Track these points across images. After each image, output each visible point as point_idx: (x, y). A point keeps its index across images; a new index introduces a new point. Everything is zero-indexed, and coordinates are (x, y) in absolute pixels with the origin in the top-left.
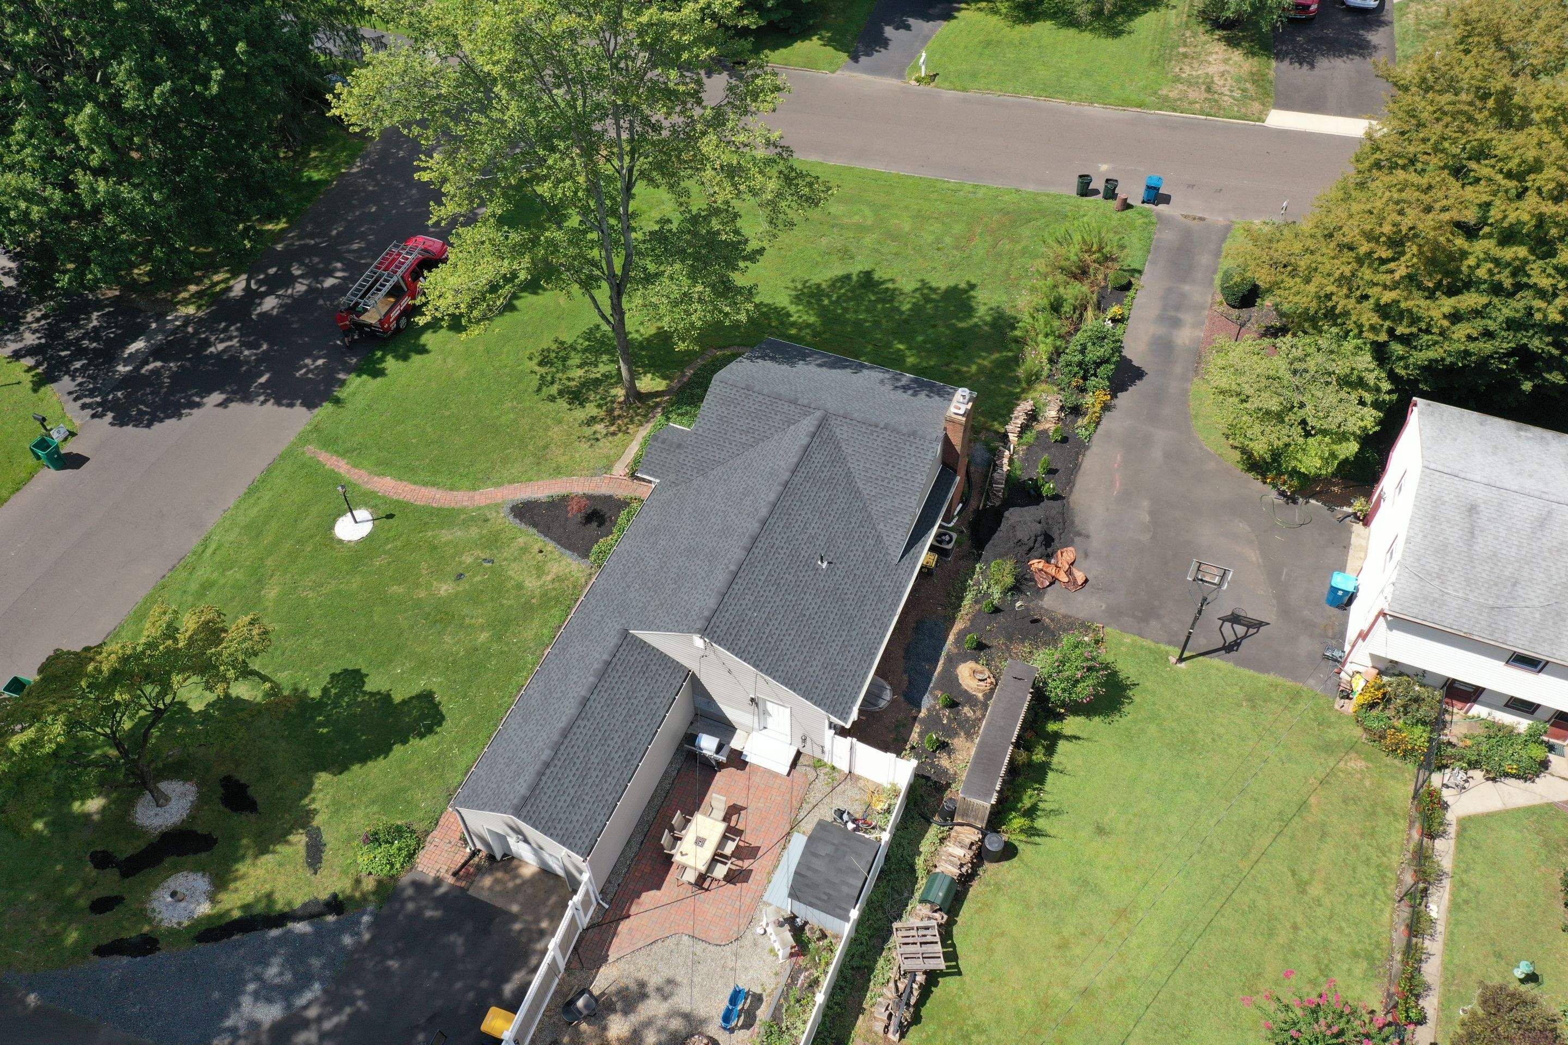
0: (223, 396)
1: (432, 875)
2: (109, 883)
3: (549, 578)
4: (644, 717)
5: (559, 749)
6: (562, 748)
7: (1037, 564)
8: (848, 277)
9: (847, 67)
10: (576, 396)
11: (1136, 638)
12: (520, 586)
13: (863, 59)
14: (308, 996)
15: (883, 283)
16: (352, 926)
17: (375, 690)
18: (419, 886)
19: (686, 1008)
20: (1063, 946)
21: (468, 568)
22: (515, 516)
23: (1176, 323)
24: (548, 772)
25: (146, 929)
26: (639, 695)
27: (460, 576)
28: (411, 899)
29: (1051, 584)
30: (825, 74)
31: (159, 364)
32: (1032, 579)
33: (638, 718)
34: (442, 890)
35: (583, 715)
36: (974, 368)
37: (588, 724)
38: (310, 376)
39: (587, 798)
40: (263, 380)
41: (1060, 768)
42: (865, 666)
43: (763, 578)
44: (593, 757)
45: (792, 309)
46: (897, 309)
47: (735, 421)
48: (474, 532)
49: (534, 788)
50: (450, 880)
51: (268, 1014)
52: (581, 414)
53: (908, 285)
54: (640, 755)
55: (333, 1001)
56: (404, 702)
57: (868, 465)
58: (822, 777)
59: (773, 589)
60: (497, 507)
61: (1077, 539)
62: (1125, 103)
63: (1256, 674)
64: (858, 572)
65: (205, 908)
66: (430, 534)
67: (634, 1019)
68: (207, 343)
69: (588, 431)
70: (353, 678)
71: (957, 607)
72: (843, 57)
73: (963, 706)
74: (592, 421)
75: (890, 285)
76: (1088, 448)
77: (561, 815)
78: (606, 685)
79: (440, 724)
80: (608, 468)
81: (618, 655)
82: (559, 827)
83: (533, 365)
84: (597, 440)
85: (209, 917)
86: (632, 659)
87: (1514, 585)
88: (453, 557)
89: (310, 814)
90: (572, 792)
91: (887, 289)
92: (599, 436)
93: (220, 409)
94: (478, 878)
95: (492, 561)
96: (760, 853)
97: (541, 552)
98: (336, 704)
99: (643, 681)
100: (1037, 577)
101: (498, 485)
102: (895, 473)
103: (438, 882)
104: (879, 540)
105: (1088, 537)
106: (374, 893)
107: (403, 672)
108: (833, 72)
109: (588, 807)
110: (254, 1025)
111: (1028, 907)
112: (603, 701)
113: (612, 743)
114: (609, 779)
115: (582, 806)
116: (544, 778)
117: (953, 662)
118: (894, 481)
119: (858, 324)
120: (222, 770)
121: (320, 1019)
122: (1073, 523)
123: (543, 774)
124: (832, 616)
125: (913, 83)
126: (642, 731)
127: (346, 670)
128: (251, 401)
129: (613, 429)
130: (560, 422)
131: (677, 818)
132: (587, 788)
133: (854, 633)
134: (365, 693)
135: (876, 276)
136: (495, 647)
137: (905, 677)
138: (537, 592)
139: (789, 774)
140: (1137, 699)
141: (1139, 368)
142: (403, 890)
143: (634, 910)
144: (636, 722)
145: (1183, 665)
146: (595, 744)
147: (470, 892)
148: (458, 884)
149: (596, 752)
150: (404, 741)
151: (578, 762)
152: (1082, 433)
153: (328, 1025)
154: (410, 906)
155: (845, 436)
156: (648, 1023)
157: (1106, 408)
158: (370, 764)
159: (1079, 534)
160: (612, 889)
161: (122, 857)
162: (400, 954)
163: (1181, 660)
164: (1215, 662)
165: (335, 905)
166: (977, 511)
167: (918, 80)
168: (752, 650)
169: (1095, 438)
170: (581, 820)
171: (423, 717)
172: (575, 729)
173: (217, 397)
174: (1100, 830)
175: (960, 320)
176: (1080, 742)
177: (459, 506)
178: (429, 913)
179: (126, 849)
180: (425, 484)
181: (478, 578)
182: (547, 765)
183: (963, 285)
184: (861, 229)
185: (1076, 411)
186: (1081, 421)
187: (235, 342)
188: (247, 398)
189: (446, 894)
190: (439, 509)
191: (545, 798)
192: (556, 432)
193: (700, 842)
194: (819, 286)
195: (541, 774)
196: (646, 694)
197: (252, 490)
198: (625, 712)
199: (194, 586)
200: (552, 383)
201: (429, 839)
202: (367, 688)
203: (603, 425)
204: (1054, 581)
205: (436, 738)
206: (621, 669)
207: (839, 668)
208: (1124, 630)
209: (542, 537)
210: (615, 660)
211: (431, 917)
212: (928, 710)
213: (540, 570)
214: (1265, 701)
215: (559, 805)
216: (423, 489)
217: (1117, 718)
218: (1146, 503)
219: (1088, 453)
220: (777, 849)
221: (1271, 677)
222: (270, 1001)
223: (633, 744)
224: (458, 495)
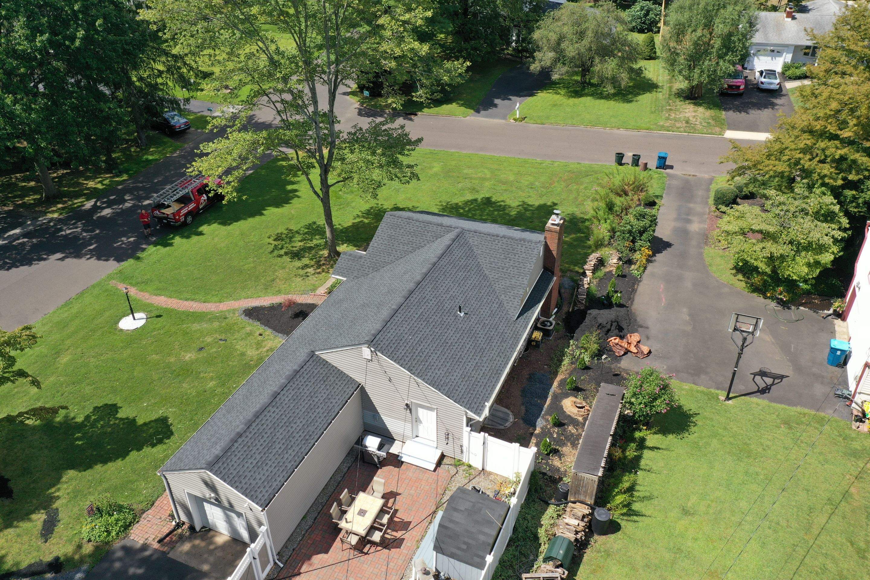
0: (63, 255)
1: (141, 542)
3: (265, 350)
4: (322, 411)
5: (251, 425)
6: (254, 425)
7: (614, 340)
8: (476, 200)
9: (473, 115)
10: (296, 255)
11: (693, 385)
12: (243, 354)
13: (482, 112)
15: (498, 202)
17: (124, 417)
18: (128, 550)
21: (208, 344)
22: (246, 315)
23: (689, 221)
24: (240, 440)
26: (320, 396)
27: (201, 349)
28: (120, 559)
29: (625, 354)
30: (460, 118)
31: (26, 240)
32: (611, 351)
33: (317, 411)
34: (147, 553)
35: (274, 404)
37: (277, 411)
38: (123, 246)
39: (270, 463)
40: (92, 247)
41: (647, 468)
42: (494, 380)
43: (417, 316)
44: (278, 434)
46: (508, 214)
47: (400, 238)
48: (216, 324)
49: (226, 451)
50: (156, 545)
52: (298, 263)
53: (514, 203)
54: (316, 437)
56: (145, 424)
57: (492, 260)
58: (461, 472)
59: (424, 324)
60: (234, 311)
61: (640, 329)
62: (638, 129)
63: (787, 407)
64: (487, 322)
66: (185, 326)
68: (60, 230)
69: (301, 272)
70: (110, 409)
71: (559, 366)
72: (471, 110)
73: (568, 426)
74: (306, 266)
75: (502, 204)
76: (640, 281)
77: (246, 473)
78: (294, 386)
79: (168, 438)
80: (314, 289)
81: (305, 367)
82: (244, 482)
83: (271, 241)
84: (308, 276)
86: (316, 372)
88: (198, 339)
89: (52, 499)
90: (258, 457)
91: (501, 205)
92: (309, 274)
93: (59, 262)
94: (178, 544)
95: (226, 340)
96: (411, 526)
97: (261, 335)
98: (93, 425)
99: (323, 387)
100: (614, 349)
101: (237, 299)
102: (511, 264)
103: (145, 547)
105: (647, 328)
106: (90, 556)
107: (147, 406)
108: (465, 117)
109: (270, 470)
111: (634, 568)
112: (290, 396)
113: (295, 426)
114: (290, 451)
115: (266, 468)
116: (236, 445)
118: (511, 269)
122: (636, 320)
123: (236, 441)
124: (468, 346)
125: (512, 121)
126: (320, 420)
127: (106, 405)
128: (81, 258)
129: (318, 271)
130: (284, 268)
131: (344, 495)
132: (271, 456)
133: (485, 359)
134: (117, 418)
135: (493, 200)
136: (219, 390)
137: (523, 408)
138: (255, 358)
139: (435, 470)
140: (700, 423)
141: (667, 242)
142: (114, 552)
143: (304, 568)
144: (315, 414)
145: (730, 402)
146: (281, 425)
147: (171, 555)
148: (161, 549)
149: (281, 431)
150: (139, 449)
151: (266, 436)
152: (635, 273)
154: (117, 565)
155: (476, 243)
157: (649, 261)
158: (110, 464)
159: (641, 327)
160: (288, 553)
163: (728, 398)
164: (754, 400)
165: (56, 565)
166: (568, 313)
167: (515, 119)
168: (407, 359)
169: (644, 276)
170: (263, 478)
171: (157, 433)
172: (265, 413)
173: (59, 255)
174: (686, 512)
176: (660, 451)
177: (208, 311)
178: (132, 571)
181: (214, 350)
182: (240, 435)
183: (548, 204)
184: (484, 179)
185: (630, 262)
186: (633, 267)
187: (79, 230)
188: (77, 257)
189: (151, 555)
190: (193, 313)
191: (235, 459)
192: (281, 273)
193: (362, 512)
194: (457, 204)
195: (234, 441)
196: (325, 396)
197: (68, 304)
198: (307, 406)
200: (281, 249)
201: (144, 516)
202: (119, 415)
203: (312, 269)
204: (627, 352)
205: (164, 447)
206: (307, 377)
207: (474, 379)
208: (682, 380)
209: (263, 327)
210: (302, 370)
211: (134, 575)
212: (542, 428)
213: (259, 345)
214: (797, 424)
215: (246, 465)
216: (185, 302)
217: (686, 435)
218: (685, 310)
219: (641, 284)
220: (425, 523)
221: (799, 409)
223: (312, 429)
224: (208, 305)
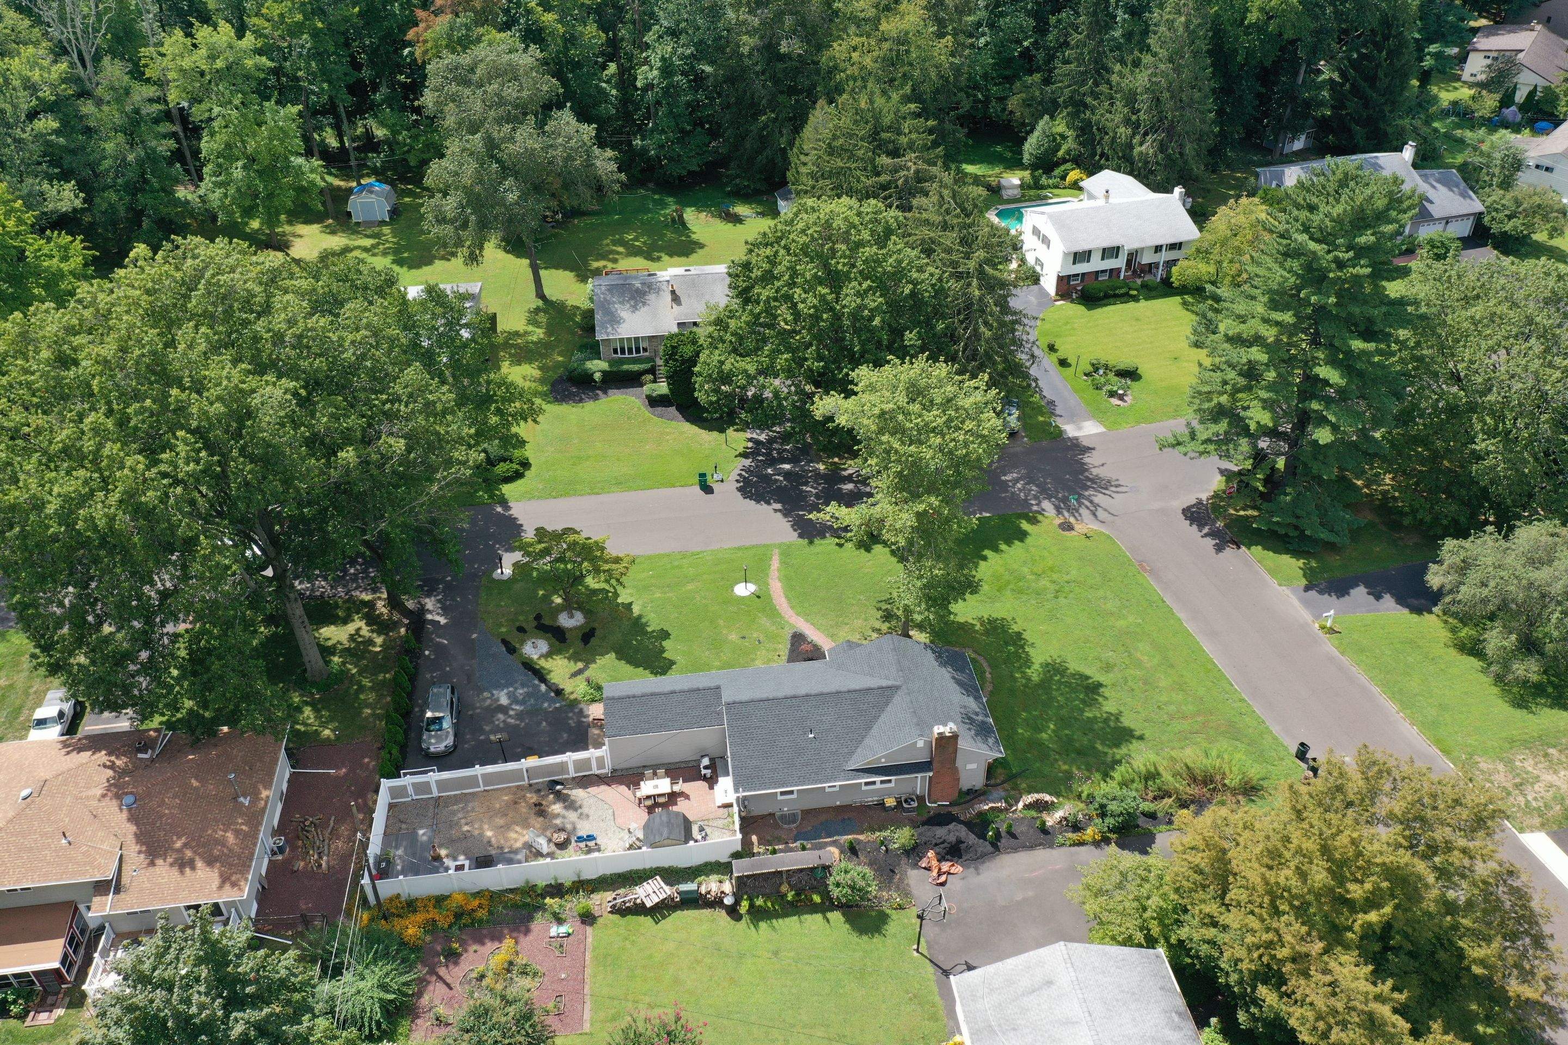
0: (781, 508)
1: (589, 713)
2: (530, 625)
4: (686, 720)
6: (646, 697)
7: (931, 854)
8: (1088, 678)
9: (1294, 589)
12: (753, 660)
13: (1313, 594)
14: (517, 707)
15: (1100, 696)
16: (552, 701)
17: (664, 646)
18: (581, 711)
19: (578, 826)
20: (698, 962)
21: (751, 638)
22: (792, 636)
24: (631, 699)
25: (517, 646)
26: (695, 711)
27: (744, 638)
28: (575, 713)
29: (924, 868)
30: (1273, 583)
31: (782, 479)
32: (921, 858)
33: (684, 718)
34: (584, 718)
35: (667, 696)
36: (1066, 767)
37: (664, 700)
39: (631, 721)
40: (801, 513)
41: (804, 921)
43: (777, 713)
44: (651, 712)
45: (1036, 666)
46: (1083, 712)
48: (773, 628)
49: (621, 698)
50: (591, 720)
51: (504, 701)
52: (878, 625)
53: (1110, 707)
55: (519, 716)
56: (665, 658)
59: (775, 720)
60: (793, 627)
61: (972, 869)
62: (1438, 742)
64: (822, 754)
65: (535, 657)
66: (760, 615)
67: (564, 812)
68: (806, 484)
69: (870, 633)
70: (665, 635)
71: (873, 830)
72: (1304, 582)
74: (878, 631)
75: (1101, 699)
76: (1051, 848)
77: (617, 716)
78: (689, 695)
79: (661, 675)
81: (706, 691)
85: (532, 660)
86: (709, 698)
87: (1014, 1029)
88: (753, 630)
89: (594, 662)
90: (630, 714)
91: (1096, 700)
92: (869, 638)
93: (773, 512)
94: (596, 728)
95: (761, 644)
97: (779, 656)
98: (649, 638)
99: (702, 708)
101: (807, 621)
102: (890, 734)
103: (588, 716)
104: (851, 753)
105: (979, 875)
106: (570, 700)
107: (678, 650)
108: (1280, 585)
109: (628, 724)
110: (498, 700)
112: (681, 699)
113: (663, 715)
114: (647, 724)
115: (627, 721)
117: (834, 843)
118: (886, 737)
119: (1052, 699)
120: (596, 625)
121: (510, 716)
122: (983, 863)
124: (785, 755)
125: (1317, 626)
126: (680, 723)
127: (667, 631)
130: (866, 620)
131: (661, 771)
132: (636, 718)
133: (786, 771)
134: (661, 644)
135: (1101, 690)
137: (809, 828)
139: (719, 807)
140: (875, 940)
141: (1151, 849)
142: (577, 708)
143: (613, 786)
144: (681, 718)
145: (915, 954)
146: (658, 708)
147: (588, 725)
148: (590, 723)
149: (654, 711)
150: (646, 670)
151: (645, 708)
152: (1060, 839)
153: (509, 720)
154: (572, 714)
155: (895, 702)
156: (564, 817)
157: (1096, 844)
158: (628, 666)
159: (977, 869)
160: (618, 773)
161: (543, 621)
162: (549, 724)
163: (919, 951)
164: (930, 969)
165: (559, 692)
166: (949, 812)
167: (1323, 628)
168: (736, 730)
169: (1064, 848)
170: (621, 725)
171: (661, 668)
172: (658, 696)
173: (779, 506)
174: (776, 953)
175: (1103, 744)
176: (827, 924)
177: (784, 615)
178: (572, 721)
179: (547, 621)
180: (787, 597)
181: (747, 644)
182: (634, 697)
183: (1137, 733)
184: (1139, 664)
185: (1076, 827)
186: (1070, 835)
187: (815, 491)
188: (785, 515)
189: (583, 720)
190: (776, 610)
191: (619, 705)
192: (858, 623)
193: (656, 787)
194: (1068, 669)
195: (628, 697)
196: (697, 714)
197: (739, 549)
198: (682, 711)
199: (676, 563)
202: (664, 643)
203: (877, 635)
204: (928, 869)
205: (654, 678)
206: (700, 696)
207: (761, 774)
209: (788, 649)
210: (703, 691)
211: (570, 723)
213: (769, 661)
215: (621, 712)
216: (784, 599)
217: (856, 936)
218: (1031, 894)
219: (1048, 850)
222: (509, 698)
224: (790, 612)
